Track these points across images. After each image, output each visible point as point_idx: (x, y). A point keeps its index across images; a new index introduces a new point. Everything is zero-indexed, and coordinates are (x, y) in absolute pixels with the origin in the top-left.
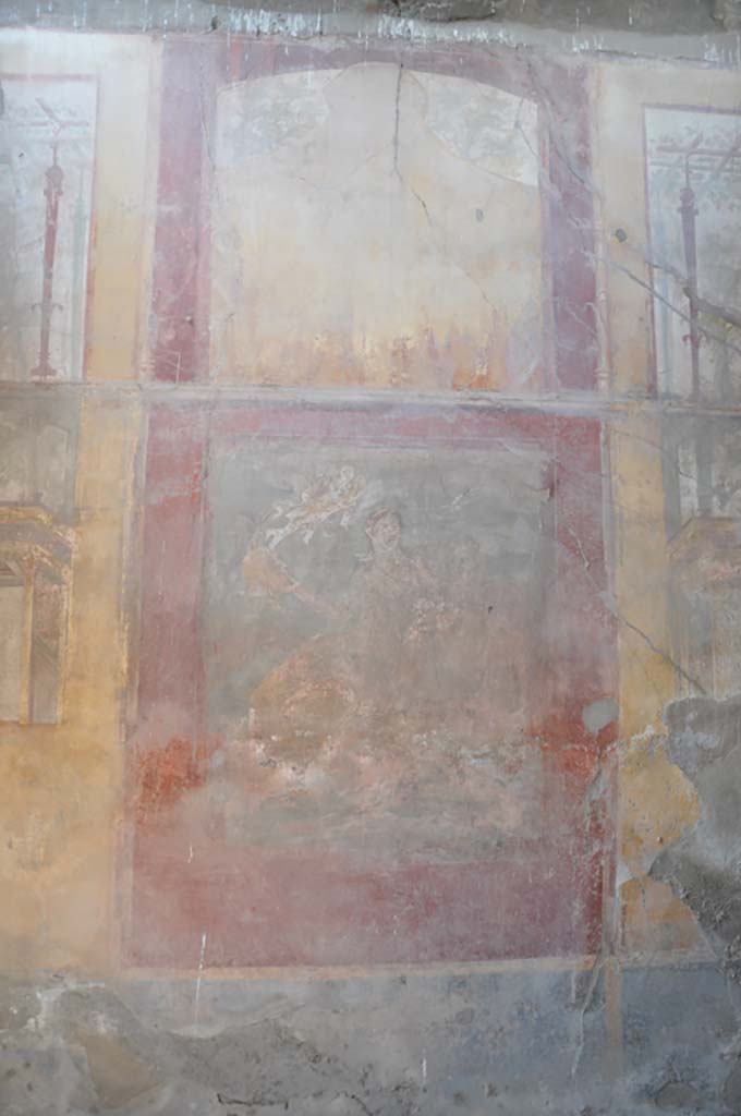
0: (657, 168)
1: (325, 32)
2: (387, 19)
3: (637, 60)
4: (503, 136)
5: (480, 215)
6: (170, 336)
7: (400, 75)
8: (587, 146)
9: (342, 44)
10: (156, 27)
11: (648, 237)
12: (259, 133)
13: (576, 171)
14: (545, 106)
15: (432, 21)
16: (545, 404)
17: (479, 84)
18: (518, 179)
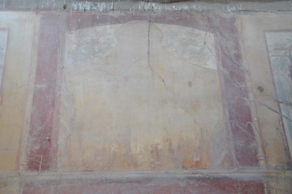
0: (274, 58)
1: (115, 9)
2: (143, 3)
3: (259, 13)
4: (198, 48)
5: (190, 84)
6: (37, 147)
7: (150, 25)
8: (239, 50)
9: (123, 14)
10: (37, 9)
11: (275, 89)
12: (85, 52)
13: (235, 62)
14: (217, 34)
15: (163, 3)
16: (232, 175)
17: (186, 27)
18: (207, 67)
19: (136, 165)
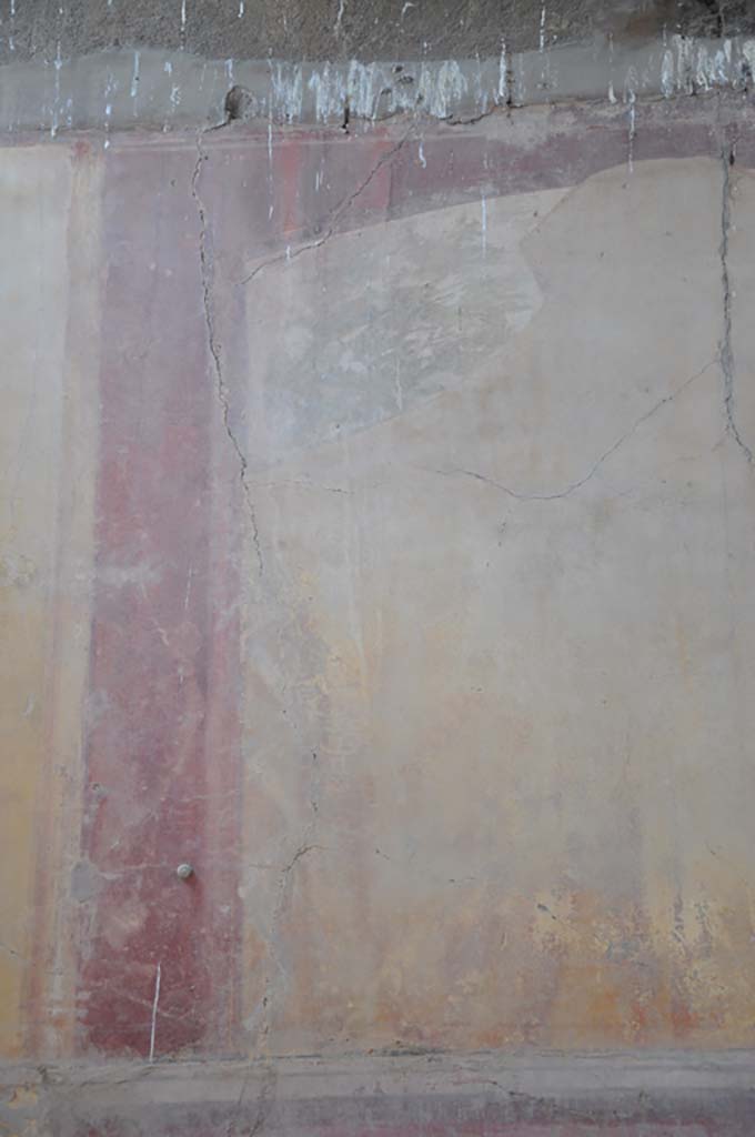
1: (520, 98)
2: (683, 45)
6: (130, 921)
7: (728, 185)
9: (566, 124)
10: (81, 125)
12: (359, 367)
19: (684, 1019)
